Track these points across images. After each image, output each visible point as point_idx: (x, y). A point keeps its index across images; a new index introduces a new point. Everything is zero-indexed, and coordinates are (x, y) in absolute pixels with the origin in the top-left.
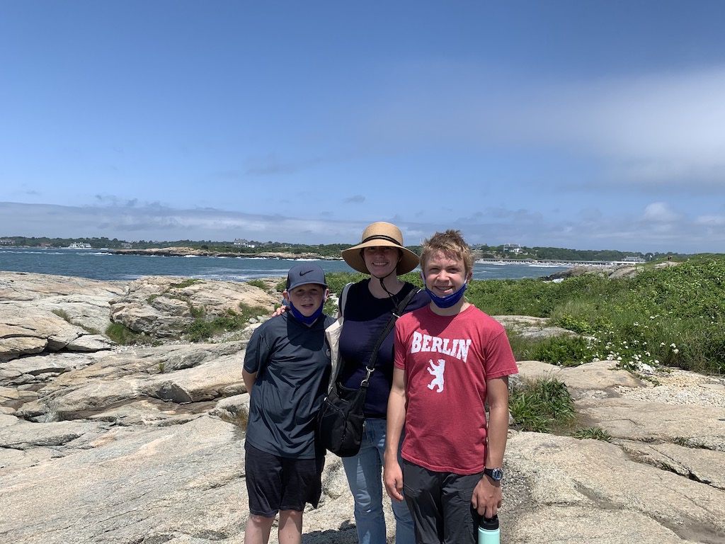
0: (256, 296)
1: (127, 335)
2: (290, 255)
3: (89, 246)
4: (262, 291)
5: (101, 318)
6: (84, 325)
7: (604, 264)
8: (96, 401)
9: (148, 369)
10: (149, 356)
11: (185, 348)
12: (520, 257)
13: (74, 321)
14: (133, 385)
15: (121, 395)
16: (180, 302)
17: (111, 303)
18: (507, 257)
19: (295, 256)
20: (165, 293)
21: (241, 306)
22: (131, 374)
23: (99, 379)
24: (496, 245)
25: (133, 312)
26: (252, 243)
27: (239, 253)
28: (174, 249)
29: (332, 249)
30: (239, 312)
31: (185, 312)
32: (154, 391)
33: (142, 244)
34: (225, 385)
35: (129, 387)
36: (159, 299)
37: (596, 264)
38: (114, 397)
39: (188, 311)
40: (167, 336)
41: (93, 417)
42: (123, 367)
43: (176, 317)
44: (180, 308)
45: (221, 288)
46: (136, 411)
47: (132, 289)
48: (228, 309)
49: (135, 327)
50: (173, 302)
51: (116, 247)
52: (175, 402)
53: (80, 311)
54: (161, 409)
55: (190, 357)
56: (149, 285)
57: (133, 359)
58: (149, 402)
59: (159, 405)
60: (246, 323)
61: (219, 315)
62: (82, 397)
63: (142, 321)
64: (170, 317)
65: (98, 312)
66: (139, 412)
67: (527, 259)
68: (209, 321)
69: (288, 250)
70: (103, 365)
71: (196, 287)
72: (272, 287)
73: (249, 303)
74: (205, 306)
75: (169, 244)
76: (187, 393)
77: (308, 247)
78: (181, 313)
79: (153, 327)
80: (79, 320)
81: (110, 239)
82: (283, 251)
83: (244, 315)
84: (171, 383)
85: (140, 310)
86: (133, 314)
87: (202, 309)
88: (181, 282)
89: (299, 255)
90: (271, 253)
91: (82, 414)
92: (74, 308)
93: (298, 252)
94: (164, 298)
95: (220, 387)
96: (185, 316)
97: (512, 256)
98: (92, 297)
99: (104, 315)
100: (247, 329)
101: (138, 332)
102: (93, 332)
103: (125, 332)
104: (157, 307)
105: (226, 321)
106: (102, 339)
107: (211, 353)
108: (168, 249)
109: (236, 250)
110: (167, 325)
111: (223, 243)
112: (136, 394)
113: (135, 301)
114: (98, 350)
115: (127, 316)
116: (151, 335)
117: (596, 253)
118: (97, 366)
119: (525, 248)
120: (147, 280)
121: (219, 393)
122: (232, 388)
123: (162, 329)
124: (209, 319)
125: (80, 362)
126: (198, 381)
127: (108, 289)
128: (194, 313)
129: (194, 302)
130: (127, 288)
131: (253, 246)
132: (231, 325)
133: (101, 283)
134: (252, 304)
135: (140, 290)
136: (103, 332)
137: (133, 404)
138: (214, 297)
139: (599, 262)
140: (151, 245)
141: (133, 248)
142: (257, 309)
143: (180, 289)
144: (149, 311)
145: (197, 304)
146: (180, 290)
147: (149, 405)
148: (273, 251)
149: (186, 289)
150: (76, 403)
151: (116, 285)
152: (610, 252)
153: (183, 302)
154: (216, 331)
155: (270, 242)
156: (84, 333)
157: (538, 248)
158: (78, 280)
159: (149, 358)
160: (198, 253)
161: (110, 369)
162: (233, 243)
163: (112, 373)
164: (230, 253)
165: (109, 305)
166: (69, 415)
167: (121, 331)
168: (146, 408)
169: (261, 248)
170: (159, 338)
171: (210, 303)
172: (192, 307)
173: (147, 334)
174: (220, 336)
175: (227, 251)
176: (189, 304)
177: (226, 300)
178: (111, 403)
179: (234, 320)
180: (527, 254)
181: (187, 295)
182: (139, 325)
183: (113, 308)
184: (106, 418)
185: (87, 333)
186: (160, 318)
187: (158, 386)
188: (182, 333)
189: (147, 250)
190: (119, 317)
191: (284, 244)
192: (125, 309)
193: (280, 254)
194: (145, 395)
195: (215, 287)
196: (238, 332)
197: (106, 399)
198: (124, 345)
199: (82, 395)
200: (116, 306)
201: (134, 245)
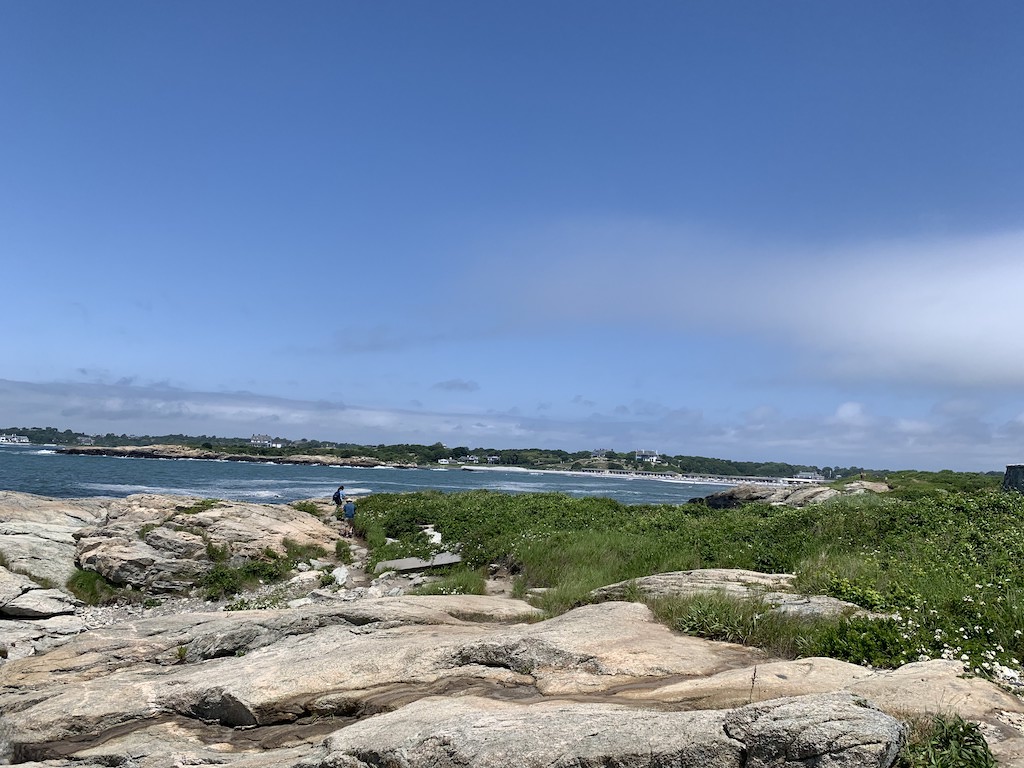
0: (308, 528)
1: (103, 588)
2: (334, 459)
3: (25, 440)
4: (315, 519)
5: (61, 561)
6: (33, 573)
7: (771, 481)
8: (82, 724)
9: (159, 657)
10: (159, 633)
11: (219, 620)
12: (657, 469)
13: (15, 566)
14: (148, 692)
15: (128, 711)
16: (192, 536)
17: (77, 537)
18: (640, 468)
19: (341, 461)
20: (167, 522)
21: (286, 543)
22: (129, 665)
23: (73, 676)
24: (626, 452)
25: (115, 551)
26: (277, 440)
27: (258, 456)
28: (160, 447)
29: (397, 451)
30: (281, 552)
31: (199, 553)
32: (187, 705)
33: (111, 439)
34: (315, 695)
35: (139, 696)
36: (159, 532)
37: (761, 481)
38: (115, 715)
39: (203, 551)
40: (168, 591)
41: (79, 754)
42: (115, 653)
43: (185, 560)
44: (192, 545)
45: (254, 515)
46: (162, 745)
47: (112, 514)
48: (265, 547)
49: (117, 576)
50: (181, 537)
51: (70, 443)
52: (227, 723)
53: (25, 549)
54: (204, 740)
55: (232, 637)
56: (142, 509)
57: (131, 638)
58: (180, 726)
59: (199, 732)
60: (293, 571)
61: (252, 558)
62: (58, 716)
63: (129, 567)
64: (174, 560)
65: (57, 551)
66: (165, 747)
67: (668, 472)
68: (235, 566)
69: (331, 452)
70: (80, 650)
71: (216, 513)
72: (327, 512)
73: (297, 538)
74: (231, 542)
75: (152, 440)
76: (251, 709)
77: (361, 448)
78: (193, 553)
79: (146, 577)
80: (24, 565)
81: (59, 430)
82: (323, 453)
83: (290, 557)
84: (221, 691)
85: (127, 550)
86: (116, 555)
87: (225, 547)
88: (192, 505)
89: (348, 461)
90: (307, 456)
91: (59, 750)
92: (18, 545)
93: (346, 455)
94: (165, 529)
95: (308, 699)
96: (199, 558)
97: (648, 468)
98: (45, 526)
99: (64, 557)
100: (294, 580)
101: (121, 584)
102: (46, 584)
103: (98, 584)
104: (155, 544)
105: (263, 568)
106: (61, 596)
107: (266, 630)
108: (151, 447)
109: (254, 451)
110: (169, 574)
111: (233, 440)
112: (154, 709)
113: (118, 535)
114: (54, 615)
115: (104, 559)
116: (143, 589)
117: (758, 465)
118: (69, 652)
119: (664, 457)
120: (138, 500)
121: (306, 709)
122: (329, 702)
123: (161, 579)
124: (235, 564)
125: (23, 635)
126: (267, 688)
127: (68, 512)
128: (213, 554)
129: (213, 536)
130: (104, 513)
131: (279, 446)
132: (270, 575)
133: (57, 502)
134: (302, 540)
135: (127, 517)
136: (63, 584)
137: (151, 729)
138: (244, 528)
139: (764, 478)
140: (125, 440)
141: (96, 444)
142: (310, 548)
143: (191, 515)
144: (141, 551)
145: (218, 539)
146: (191, 518)
147: (181, 732)
148: (309, 453)
149: (201, 515)
150: (47, 727)
151: (82, 505)
152: (777, 465)
153: (197, 537)
154: (247, 583)
155: (304, 440)
156: (32, 586)
157: (681, 457)
158: (19, 496)
159: (159, 636)
160: (196, 454)
161: (92, 657)
162: (250, 440)
163: (96, 664)
164: (244, 455)
165: (73, 540)
166: (34, 750)
167: (92, 583)
168: (177, 739)
169: (291, 448)
170: (155, 593)
171: (239, 538)
172: (210, 544)
173: (136, 587)
174: (253, 591)
175: (240, 452)
176: (205, 539)
177: (262, 534)
178: (109, 727)
179: (275, 565)
180: (667, 465)
181: (201, 524)
182: (123, 574)
183: (82, 545)
184: (105, 758)
185: (37, 586)
186: (158, 561)
187: (195, 696)
188: (192, 586)
189: (118, 448)
190: (90, 560)
191: (324, 443)
192: (101, 547)
193: (320, 458)
194: (171, 711)
195: (246, 513)
196: (282, 585)
197: (100, 719)
198: (95, 605)
199: (58, 712)
200: (87, 541)
201: (98, 440)
